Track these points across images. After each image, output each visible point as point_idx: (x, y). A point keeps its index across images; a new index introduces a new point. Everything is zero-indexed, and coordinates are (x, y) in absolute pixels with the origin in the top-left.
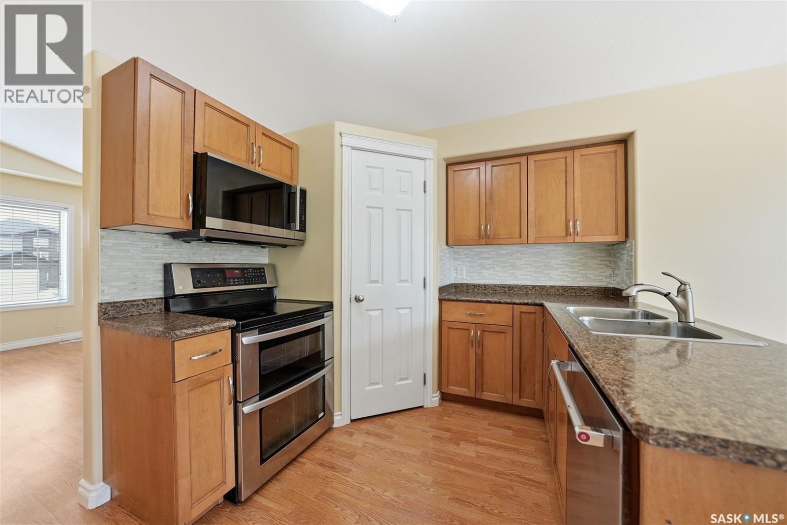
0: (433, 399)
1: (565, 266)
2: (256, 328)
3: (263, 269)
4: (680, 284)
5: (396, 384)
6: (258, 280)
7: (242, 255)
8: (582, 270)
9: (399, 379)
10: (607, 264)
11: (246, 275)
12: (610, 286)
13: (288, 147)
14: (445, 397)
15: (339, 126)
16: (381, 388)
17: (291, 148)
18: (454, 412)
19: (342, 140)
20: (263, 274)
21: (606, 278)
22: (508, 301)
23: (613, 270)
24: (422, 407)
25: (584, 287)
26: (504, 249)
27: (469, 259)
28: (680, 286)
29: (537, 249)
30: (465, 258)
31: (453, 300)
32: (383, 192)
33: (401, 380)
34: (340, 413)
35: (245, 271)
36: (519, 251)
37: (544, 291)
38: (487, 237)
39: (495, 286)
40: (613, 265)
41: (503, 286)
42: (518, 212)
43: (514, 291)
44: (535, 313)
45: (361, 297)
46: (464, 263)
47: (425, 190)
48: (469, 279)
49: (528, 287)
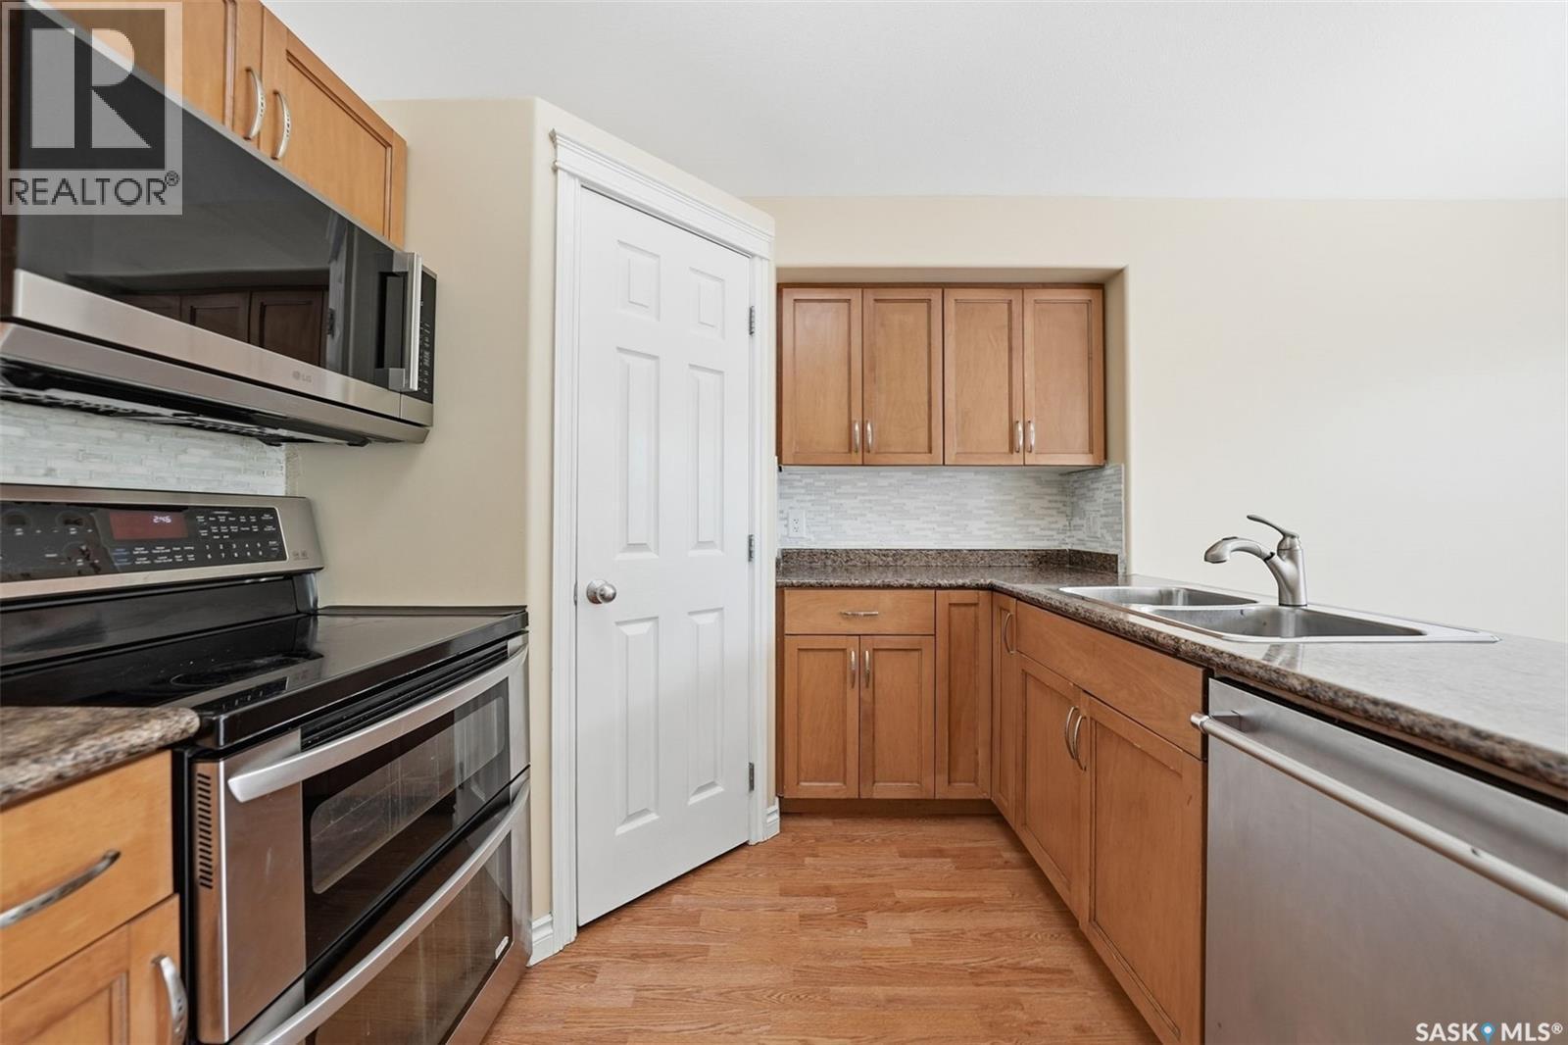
0: (770, 819)
1: (991, 512)
2: (294, 726)
3: (272, 511)
4: (1282, 536)
5: (690, 803)
6: (254, 550)
7: (181, 465)
8: (1020, 519)
9: (695, 789)
10: (1058, 508)
11: (204, 533)
12: (1064, 547)
13: (378, 137)
14: (790, 809)
15: (547, 115)
16: (654, 822)
17: (387, 145)
18: (817, 840)
19: (556, 154)
20: (270, 528)
21: (1058, 533)
22: (928, 582)
23: (1070, 517)
24: (745, 844)
25: (1024, 550)
26: (883, 477)
27: (813, 497)
28: (1282, 541)
29: (944, 477)
30: (804, 494)
31: (811, 587)
32: (658, 318)
33: (701, 789)
34: (547, 918)
35: (200, 519)
36: (912, 480)
37: (958, 561)
38: (865, 447)
39: (868, 551)
40: (1068, 510)
41: (884, 552)
42: (926, 399)
43: (904, 562)
44: (976, 605)
45: (606, 588)
46: (802, 504)
47: (751, 328)
48: (813, 539)
49: (930, 553)
